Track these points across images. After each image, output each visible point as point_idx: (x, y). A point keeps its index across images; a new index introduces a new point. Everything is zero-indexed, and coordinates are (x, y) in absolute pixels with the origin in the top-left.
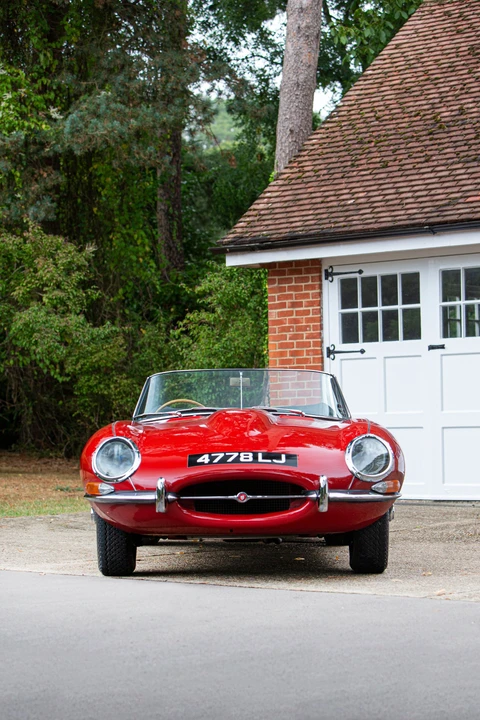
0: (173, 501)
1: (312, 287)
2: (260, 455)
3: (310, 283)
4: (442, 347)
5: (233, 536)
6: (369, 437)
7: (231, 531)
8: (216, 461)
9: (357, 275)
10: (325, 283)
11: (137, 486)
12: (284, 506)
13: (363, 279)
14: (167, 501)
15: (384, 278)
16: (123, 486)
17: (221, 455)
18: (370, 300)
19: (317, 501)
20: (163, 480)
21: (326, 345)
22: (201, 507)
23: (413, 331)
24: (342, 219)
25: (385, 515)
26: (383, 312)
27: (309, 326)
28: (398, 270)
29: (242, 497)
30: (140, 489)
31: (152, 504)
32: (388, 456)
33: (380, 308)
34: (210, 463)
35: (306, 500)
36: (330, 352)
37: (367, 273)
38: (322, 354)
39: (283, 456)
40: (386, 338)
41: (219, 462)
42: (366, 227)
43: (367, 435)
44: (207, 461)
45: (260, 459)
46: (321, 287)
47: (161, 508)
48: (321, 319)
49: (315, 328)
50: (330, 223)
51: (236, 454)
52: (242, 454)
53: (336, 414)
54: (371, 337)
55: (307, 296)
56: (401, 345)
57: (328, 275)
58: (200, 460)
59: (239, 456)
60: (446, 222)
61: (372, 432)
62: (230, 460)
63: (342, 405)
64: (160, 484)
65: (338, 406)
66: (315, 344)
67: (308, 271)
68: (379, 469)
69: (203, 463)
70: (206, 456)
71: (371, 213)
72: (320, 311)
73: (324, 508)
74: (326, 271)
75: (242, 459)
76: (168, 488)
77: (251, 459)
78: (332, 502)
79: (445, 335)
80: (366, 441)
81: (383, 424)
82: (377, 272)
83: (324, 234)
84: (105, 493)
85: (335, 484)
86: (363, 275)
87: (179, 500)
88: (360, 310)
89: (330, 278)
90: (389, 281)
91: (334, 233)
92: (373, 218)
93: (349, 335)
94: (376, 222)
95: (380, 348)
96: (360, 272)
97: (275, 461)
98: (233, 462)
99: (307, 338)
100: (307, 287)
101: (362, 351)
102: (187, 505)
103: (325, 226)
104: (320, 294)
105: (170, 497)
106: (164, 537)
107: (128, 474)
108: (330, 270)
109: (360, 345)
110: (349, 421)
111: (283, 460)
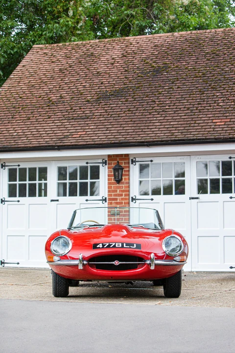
0: (86, 264)
2: (125, 244)
5: (113, 280)
7: (112, 278)
8: (105, 247)
11: (70, 257)
12: (135, 267)
13: (20, 169)
14: (83, 264)
15: (30, 169)
16: (64, 257)
17: (108, 244)
18: (23, 178)
19: (150, 265)
20: (82, 255)
22: (98, 267)
24: (13, 141)
25: (180, 271)
26: (29, 184)
28: (37, 165)
29: (117, 263)
30: (73, 259)
31: (77, 266)
32: (181, 246)
33: (27, 182)
34: (102, 247)
35: (145, 264)
37: (22, 166)
39: (135, 245)
40: (30, 196)
41: (107, 247)
42: (26, 146)
43: (172, 235)
44: (101, 246)
45: (125, 246)
47: (81, 267)
50: (7, 143)
51: (114, 244)
52: (117, 244)
58: (98, 246)
59: (115, 245)
60: (65, 146)
62: (111, 246)
64: (80, 257)
69: (99, 248)
70: (101, 245)
71: (27, 139)
73: (152, 268)
75: (117, 246)
76: (84, 259)
77: (121, 246)
78: (156, 265)
80: (171, 238)
82: (27, 166)
83: (5, 148)
84: (56, 260)
86: (20, 167)
87: (89, 264)
88: (18, 182)
89: (4, 168)
90: (32, 170)
91: (10, 148)
92: (28, 142)
94: (30, 144)
95: (27, 200)
96: (19, 166)
97: (131, 247)
98: (112, 247)
101: (18, 201)
102: (92, 266)
103: (5, 144)
105: (85, 262)
106: (82, 281)
107: (66, 252)
108: (4, 164)
109: (17, 198)
110: (164, 230)
111: (135, 247)
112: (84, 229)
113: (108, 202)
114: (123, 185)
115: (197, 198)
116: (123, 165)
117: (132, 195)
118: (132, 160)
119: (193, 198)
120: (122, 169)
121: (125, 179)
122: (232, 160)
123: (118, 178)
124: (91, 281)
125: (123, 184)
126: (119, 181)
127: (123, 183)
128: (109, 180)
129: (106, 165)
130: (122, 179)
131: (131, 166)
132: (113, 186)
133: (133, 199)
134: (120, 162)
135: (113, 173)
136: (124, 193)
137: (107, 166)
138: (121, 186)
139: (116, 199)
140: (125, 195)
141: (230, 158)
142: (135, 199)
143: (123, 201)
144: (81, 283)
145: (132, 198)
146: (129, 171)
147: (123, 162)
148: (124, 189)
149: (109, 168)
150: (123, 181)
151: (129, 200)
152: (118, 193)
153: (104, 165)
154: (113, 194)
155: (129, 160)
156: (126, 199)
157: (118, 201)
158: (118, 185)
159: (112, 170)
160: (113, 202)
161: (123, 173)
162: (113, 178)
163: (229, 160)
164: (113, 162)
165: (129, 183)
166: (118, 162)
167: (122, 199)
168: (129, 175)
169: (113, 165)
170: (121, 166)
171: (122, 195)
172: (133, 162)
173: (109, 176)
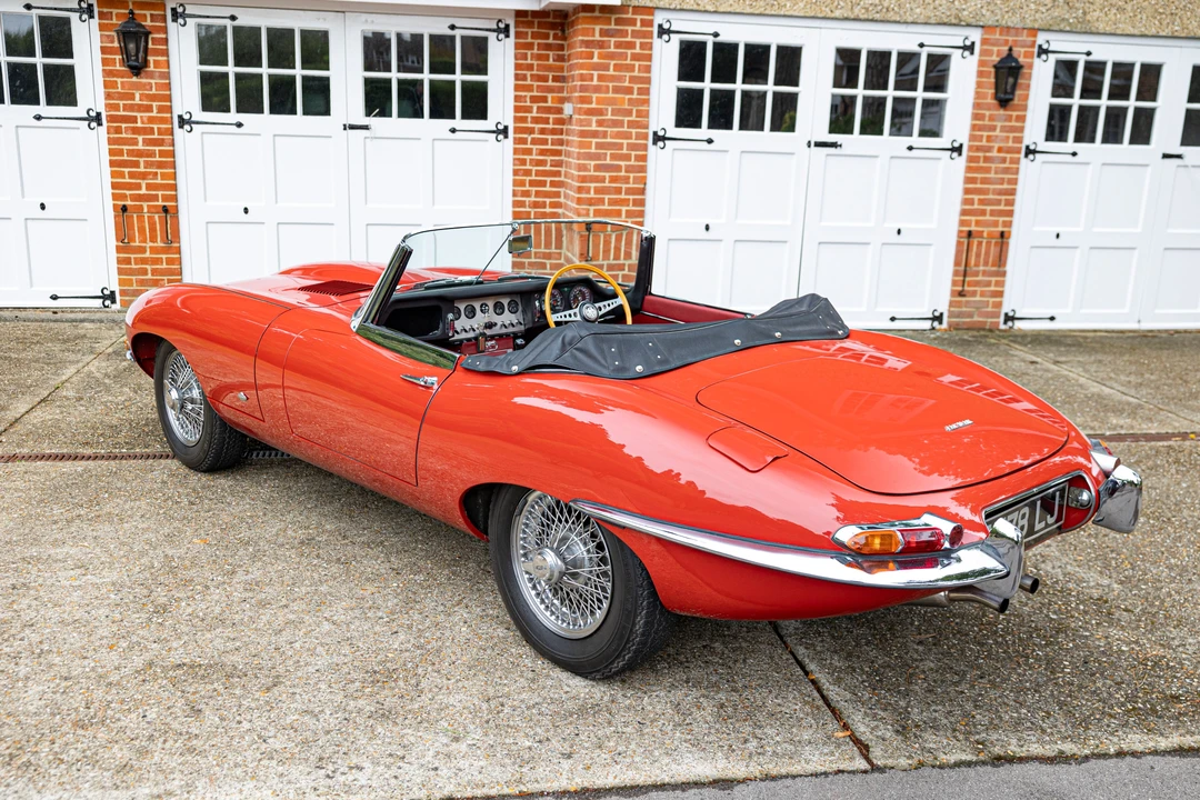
113: (108, 127)
114: (153, 81)
115: (366, 128)
116: (148, 23)
117: (178, 110)
118: (174, 10)
119: (353, 127)
120: (147, 34)
121: (157, 64)
122: (458, 33)
123: (137, 60)
125: (152, 78)
126: (137, 69)
127: (151, 76)
128: (105, 62)
129: (91, 17)
130: (146, 64)
131: (172, 26)
132: (119, 80)
133: (182, 122)
134: (136, 12)
135: (116, 44)
136: (154, 104)
137: (95, 22)
138: (145, 84)
139: (134, 120)
140: (161, 109)
141: (453, 27)
142: (189, 122)
143: (155, 127)
145: (180, 117)
146: (166, 41)
147: (148, 13)
148: (154, 91)
149: (102, 27)
150: (151, 68)
151: (172, 124)
152: (137, 101)
153: (85, 17)
154: (121, 103)
155: (165, 11)
156: (163, 120)
157: (139, 125)
158: (135, 79)
159: (114, 34)
160: (124, 125)
161: (150, 46)
162: (118, 57)
163: (450, 32)
164: (115, 11)
165: (167, 76)
166: (132, 13)
167: (151, 120)
168: (166, 53)
169: (114, 21)
170: (143, 27)
171: (149, 109)
172: (175, 15)
173: (104, 50)
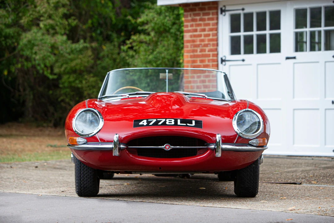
0: (124, 149)
1: (212, 19)
2: (179, 121)
3: (211, 16)
4: (294, 58)
5: (161, 172)
6: (248, 111)
7: (160, 168)
8: (151, 124)
9: (241, 12)
10: (220, 16)
11: (101, 140)
12: (193, 153)
13: (244, 14)
14: (120, 149)
15: (258, 14)
16: (92, 139)
17: (155, 120)
18: (248, 27)
19: (215, 150)
20: (117, 136)
21: (220, 56)
22: (141, 153)
23: (276, 48)
25: (257, 160)
26: (257, 35)
27: (210, 44)
28: (267, 8)
29: (167, 147)
30: (103, 141)
31: (110, 151)
32: (259, 122)
33: (255, 33)
35: (208, 149)
36: (222, 61)
37: (247, 10)
38: (217, 61)
39: (194, 122)
40: (258, 52)
41: (153, 125)
43: (247, 109)
44: (145, 124)
45: (179, 123)
46: (217, 19)
47: (116, 153)
48: (217, 40)
49: (213, 45)
51: (164, 120)
52: (167, 120)
53: (227, 97)
54: (249, 51)
55: (209, 24)
56: (268, 57)
57: (222, 11)
58: (141, 123)
59: (165, 121)
61: (249, 108)
62: (160, 123)
63: (230, 92)
64: (115, 138)
65: (228, 92)
66: (213, 55)
67: (210, 9)
68: (254, 131)
69: (143, 125)
70: (145, 121)
72: (217, 35)
73: (219, 155)
74: (221, 9)
75: (167, 123)
76: (121, 141)
77: (173, 123)
78: (223, 150)
79: (297, 50)
80: (246, 113)
81: (257, 103)
82: (254, 10)
84: (80, 143)
85: (226, 140)
86: (245, 11)
87: (127, 148)
88: (242, 34)
89: (224, 13)
93: (235, 50)
95: (255, 58)
96: (243, 9)
97: (188, 124)
98: (162, 124)
99: (209, 51)
100: (209, 19)
101: (243, 60)
102: (132, 151)
104: (217, 24)
105: (122, 146)
106: (117, 173)
107: (95, 132)
108: (224, 8)
109: (242, 56)
110: (235, 101)
111: (194, 124)
112: (122, 99)
124: (131, 173)
144: (116, 175)
